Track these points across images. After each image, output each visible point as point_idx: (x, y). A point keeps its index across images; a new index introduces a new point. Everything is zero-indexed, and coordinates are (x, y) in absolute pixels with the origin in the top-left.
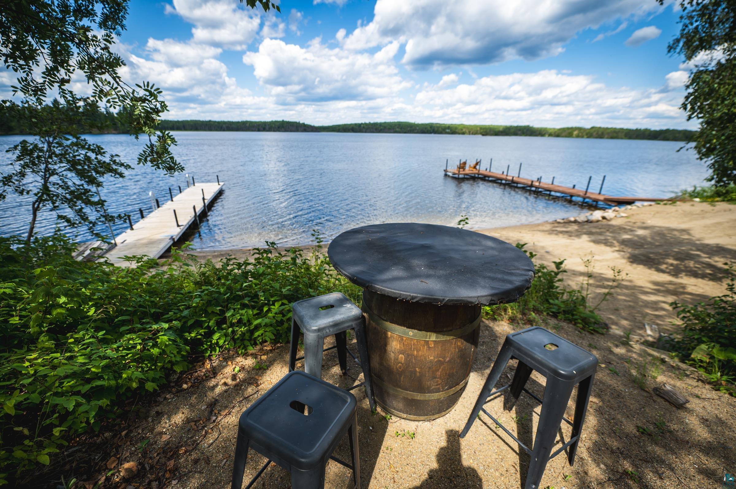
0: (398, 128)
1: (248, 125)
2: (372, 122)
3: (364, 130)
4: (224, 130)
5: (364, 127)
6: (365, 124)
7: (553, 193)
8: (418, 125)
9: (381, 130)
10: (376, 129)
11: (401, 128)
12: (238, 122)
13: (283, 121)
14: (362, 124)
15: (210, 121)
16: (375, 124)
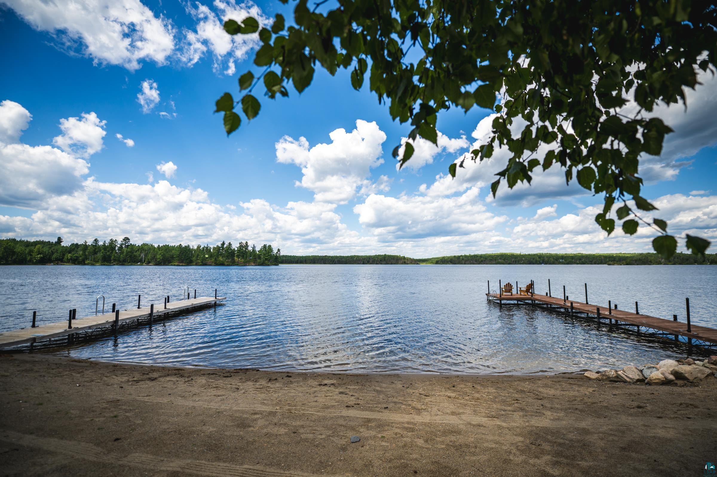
0: (500, 259)
1: (355, 259)
2: (472, 254)
3: (463, 262)
4: (335, 264)
5: (463, 259)
6: (465, 256)
7: (643, 329)
8: (525, 256)
9: (482, 261)
10: (476, 261)
11: (504, 260)
12: (348, 257)
13: (385, 255)
14: (461, 256)
15: (326, 256)
16: (475, 256)
